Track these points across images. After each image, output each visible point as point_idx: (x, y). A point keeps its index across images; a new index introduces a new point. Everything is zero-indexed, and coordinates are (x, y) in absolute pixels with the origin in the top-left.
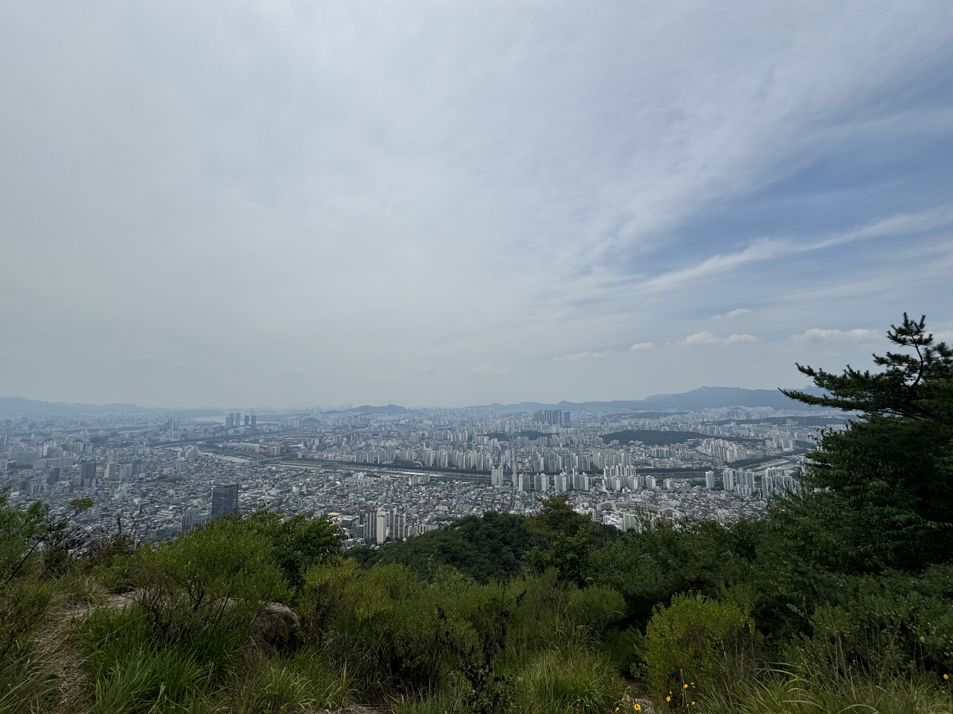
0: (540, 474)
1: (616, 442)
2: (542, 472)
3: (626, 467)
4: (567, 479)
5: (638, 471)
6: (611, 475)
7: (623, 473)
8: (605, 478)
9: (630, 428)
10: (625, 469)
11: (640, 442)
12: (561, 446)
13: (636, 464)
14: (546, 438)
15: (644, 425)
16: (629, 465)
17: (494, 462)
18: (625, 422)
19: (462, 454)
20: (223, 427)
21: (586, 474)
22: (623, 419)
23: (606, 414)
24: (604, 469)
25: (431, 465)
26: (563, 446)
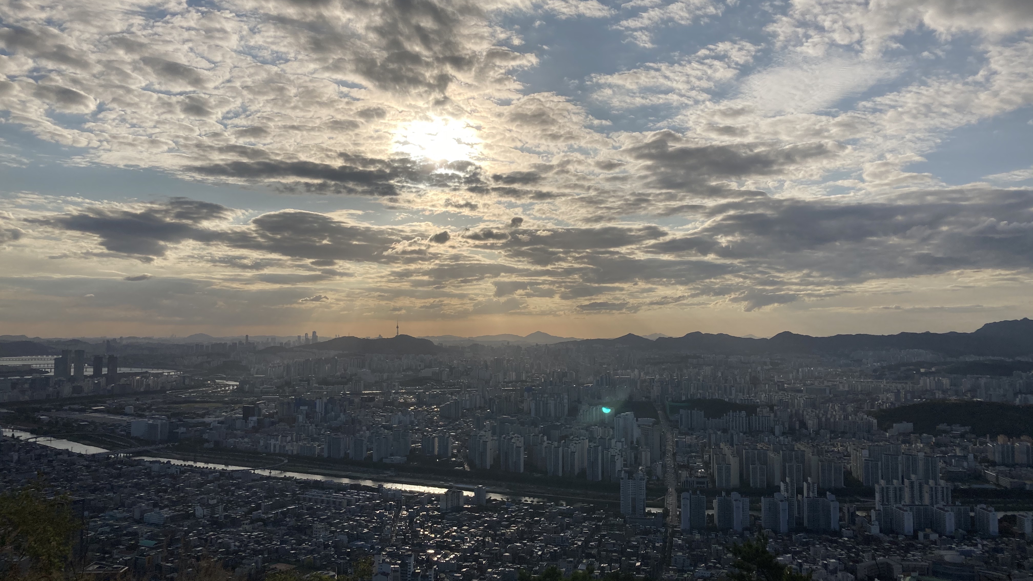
0: (728, 493)
1: (907, 426)
2: (734, 489)
3: (927, 483)
4: (790, 505)
5: (957, 493)
6: (892, 500)
7: (921, 497)
8: (878, 506)
9: (939, 395)
10: (926, 488)
11: (963, 429)
12: (777, 432)
13: (951, 477)
14: (744, 413)
15: (974, 390)
16: (935, 478)
17: (625, 465)
18: (927, 382)
19: (556, 444)
20: (48, 378)
21: (833, 497)
22: (923, 374)
23: (885, 364)
24: (877, 487)
25: (488, 467)
26: (783, 434)
